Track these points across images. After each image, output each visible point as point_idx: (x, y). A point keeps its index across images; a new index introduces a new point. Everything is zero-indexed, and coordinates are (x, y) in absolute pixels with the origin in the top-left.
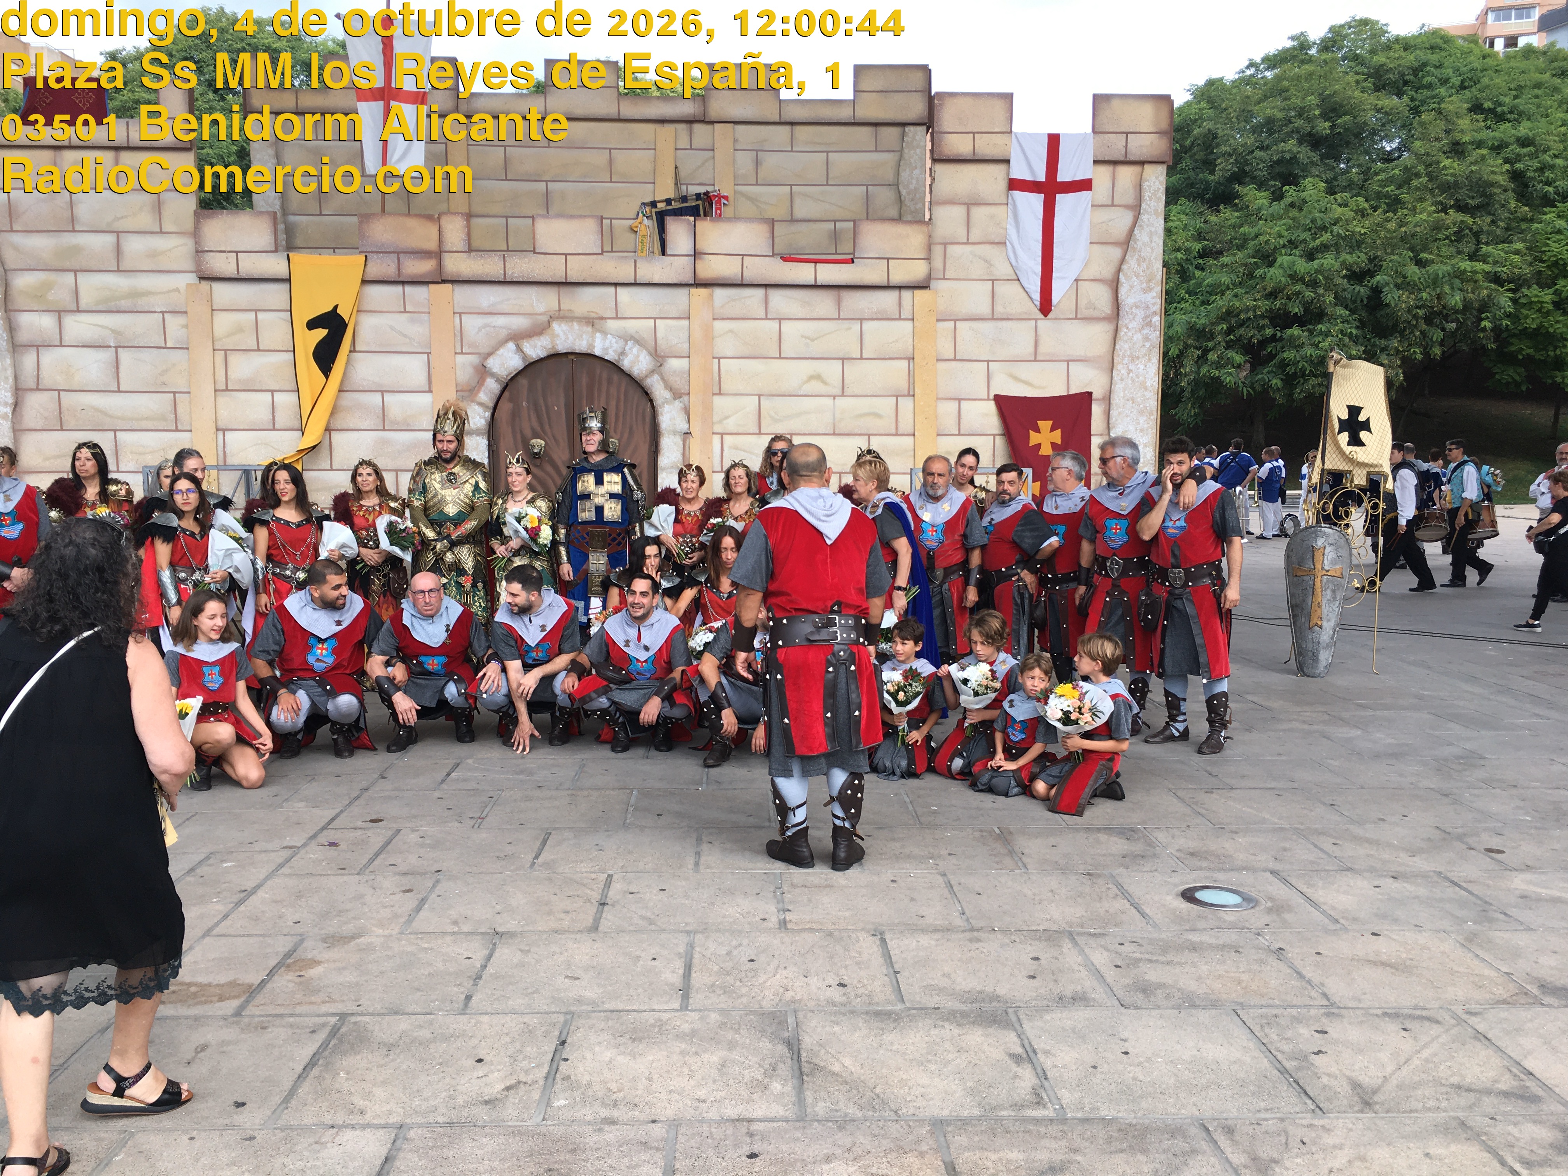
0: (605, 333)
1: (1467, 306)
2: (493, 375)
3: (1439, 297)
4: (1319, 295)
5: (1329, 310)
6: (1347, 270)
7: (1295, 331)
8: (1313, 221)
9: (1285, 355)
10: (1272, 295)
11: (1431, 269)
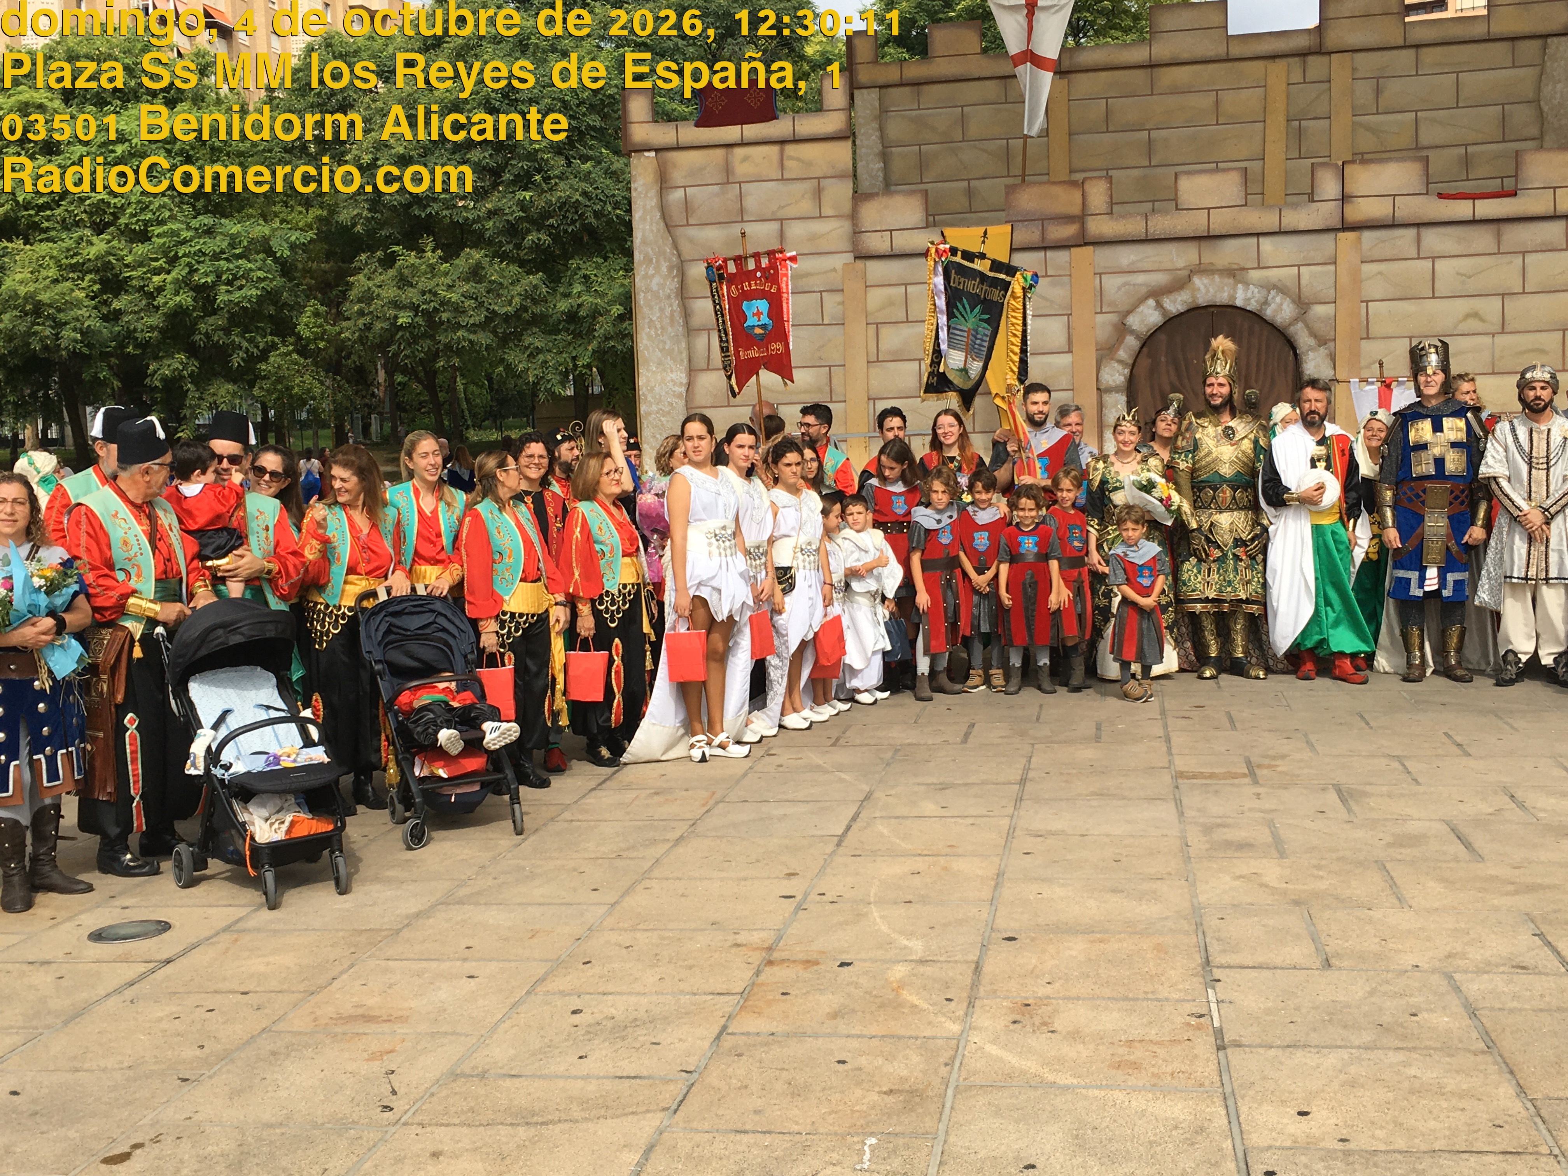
0: (1247, 284)
2: (1132, 332)
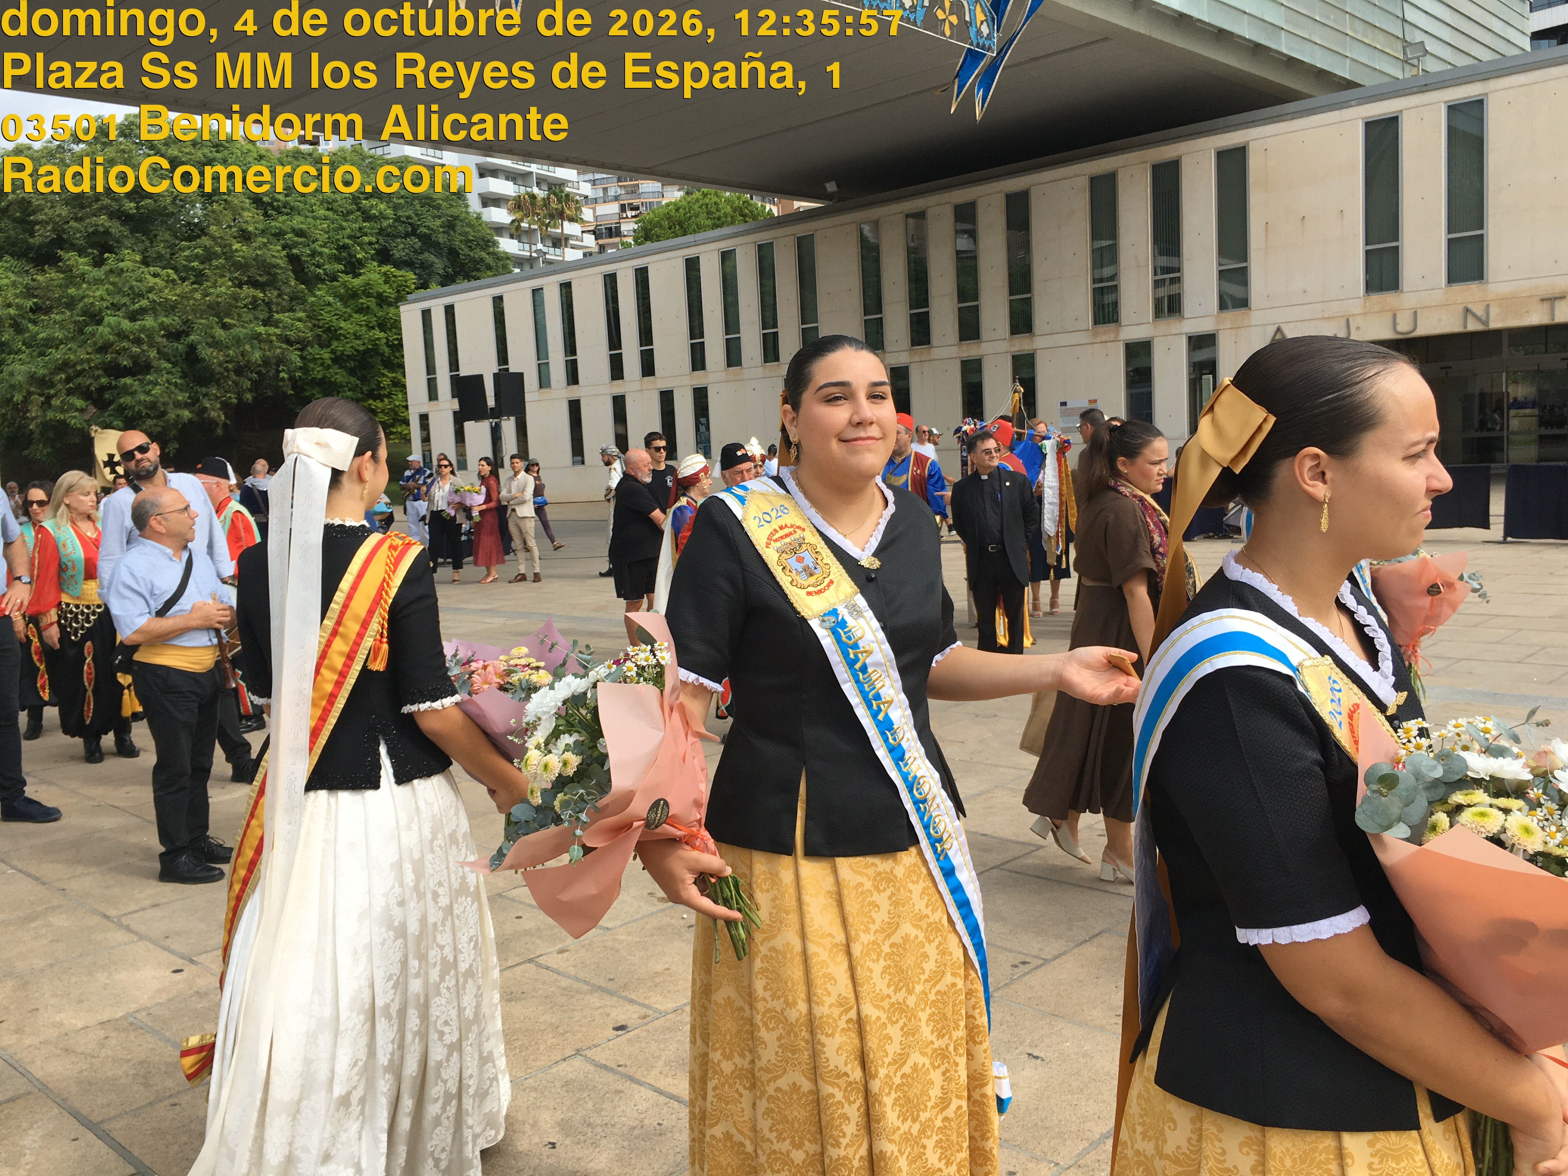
1: (266, 362)
3: (242, 355)
4: (143, 351)
5: (155, 363)
6: (164, 329)
7: (128, 380)
8: (131, 288)
9: (122, 400)
10: (103, 349)
11: (234, 331)
